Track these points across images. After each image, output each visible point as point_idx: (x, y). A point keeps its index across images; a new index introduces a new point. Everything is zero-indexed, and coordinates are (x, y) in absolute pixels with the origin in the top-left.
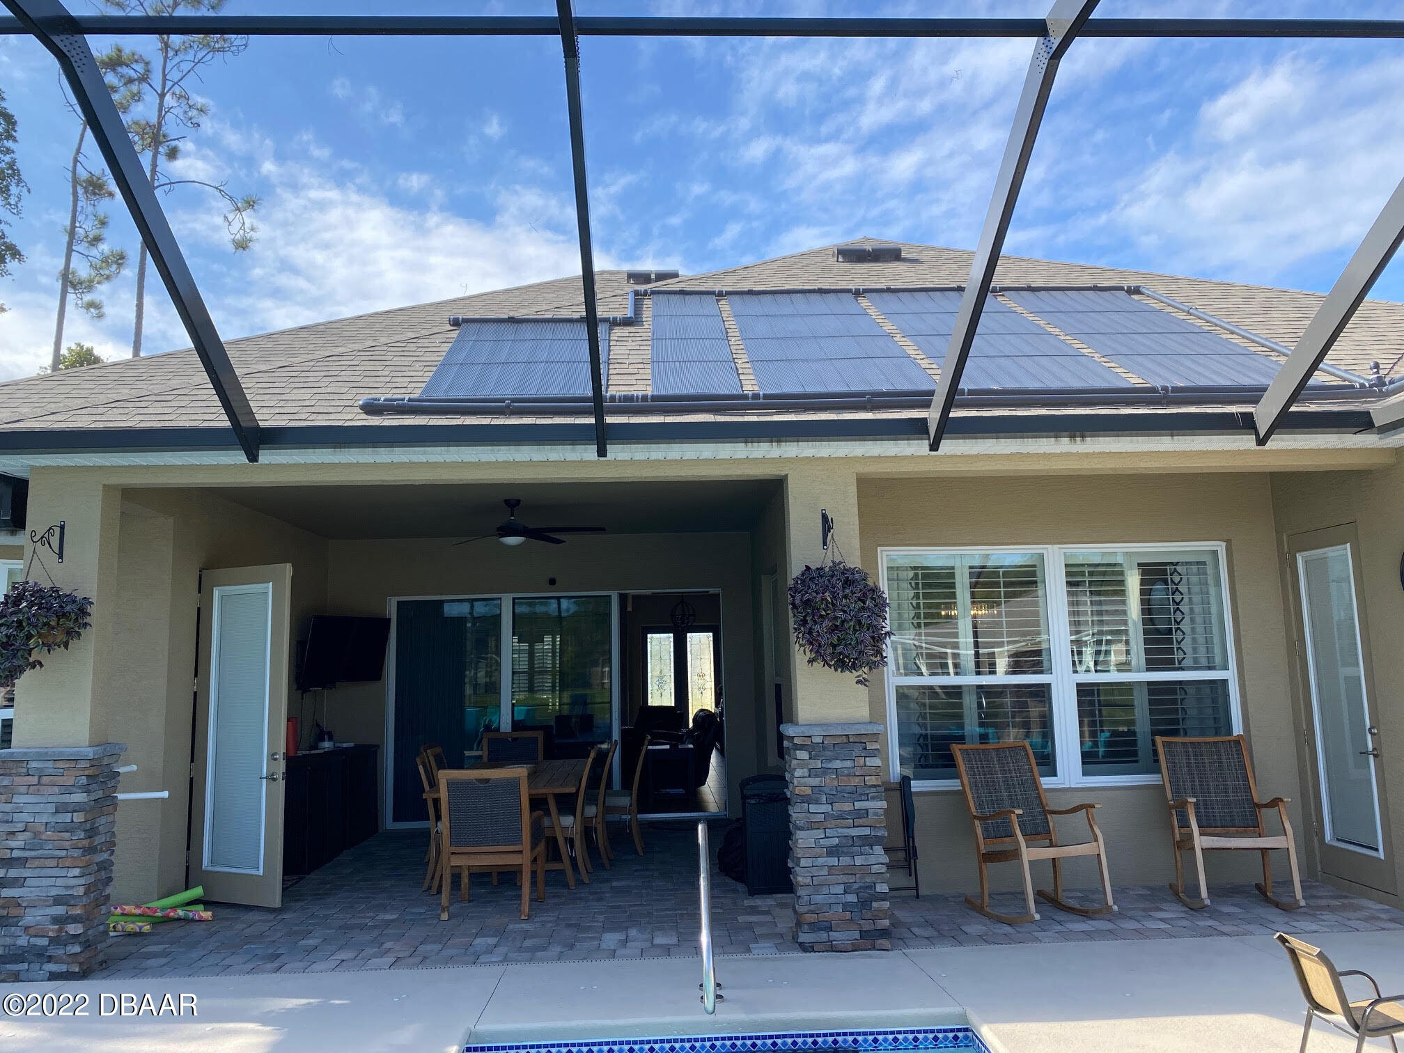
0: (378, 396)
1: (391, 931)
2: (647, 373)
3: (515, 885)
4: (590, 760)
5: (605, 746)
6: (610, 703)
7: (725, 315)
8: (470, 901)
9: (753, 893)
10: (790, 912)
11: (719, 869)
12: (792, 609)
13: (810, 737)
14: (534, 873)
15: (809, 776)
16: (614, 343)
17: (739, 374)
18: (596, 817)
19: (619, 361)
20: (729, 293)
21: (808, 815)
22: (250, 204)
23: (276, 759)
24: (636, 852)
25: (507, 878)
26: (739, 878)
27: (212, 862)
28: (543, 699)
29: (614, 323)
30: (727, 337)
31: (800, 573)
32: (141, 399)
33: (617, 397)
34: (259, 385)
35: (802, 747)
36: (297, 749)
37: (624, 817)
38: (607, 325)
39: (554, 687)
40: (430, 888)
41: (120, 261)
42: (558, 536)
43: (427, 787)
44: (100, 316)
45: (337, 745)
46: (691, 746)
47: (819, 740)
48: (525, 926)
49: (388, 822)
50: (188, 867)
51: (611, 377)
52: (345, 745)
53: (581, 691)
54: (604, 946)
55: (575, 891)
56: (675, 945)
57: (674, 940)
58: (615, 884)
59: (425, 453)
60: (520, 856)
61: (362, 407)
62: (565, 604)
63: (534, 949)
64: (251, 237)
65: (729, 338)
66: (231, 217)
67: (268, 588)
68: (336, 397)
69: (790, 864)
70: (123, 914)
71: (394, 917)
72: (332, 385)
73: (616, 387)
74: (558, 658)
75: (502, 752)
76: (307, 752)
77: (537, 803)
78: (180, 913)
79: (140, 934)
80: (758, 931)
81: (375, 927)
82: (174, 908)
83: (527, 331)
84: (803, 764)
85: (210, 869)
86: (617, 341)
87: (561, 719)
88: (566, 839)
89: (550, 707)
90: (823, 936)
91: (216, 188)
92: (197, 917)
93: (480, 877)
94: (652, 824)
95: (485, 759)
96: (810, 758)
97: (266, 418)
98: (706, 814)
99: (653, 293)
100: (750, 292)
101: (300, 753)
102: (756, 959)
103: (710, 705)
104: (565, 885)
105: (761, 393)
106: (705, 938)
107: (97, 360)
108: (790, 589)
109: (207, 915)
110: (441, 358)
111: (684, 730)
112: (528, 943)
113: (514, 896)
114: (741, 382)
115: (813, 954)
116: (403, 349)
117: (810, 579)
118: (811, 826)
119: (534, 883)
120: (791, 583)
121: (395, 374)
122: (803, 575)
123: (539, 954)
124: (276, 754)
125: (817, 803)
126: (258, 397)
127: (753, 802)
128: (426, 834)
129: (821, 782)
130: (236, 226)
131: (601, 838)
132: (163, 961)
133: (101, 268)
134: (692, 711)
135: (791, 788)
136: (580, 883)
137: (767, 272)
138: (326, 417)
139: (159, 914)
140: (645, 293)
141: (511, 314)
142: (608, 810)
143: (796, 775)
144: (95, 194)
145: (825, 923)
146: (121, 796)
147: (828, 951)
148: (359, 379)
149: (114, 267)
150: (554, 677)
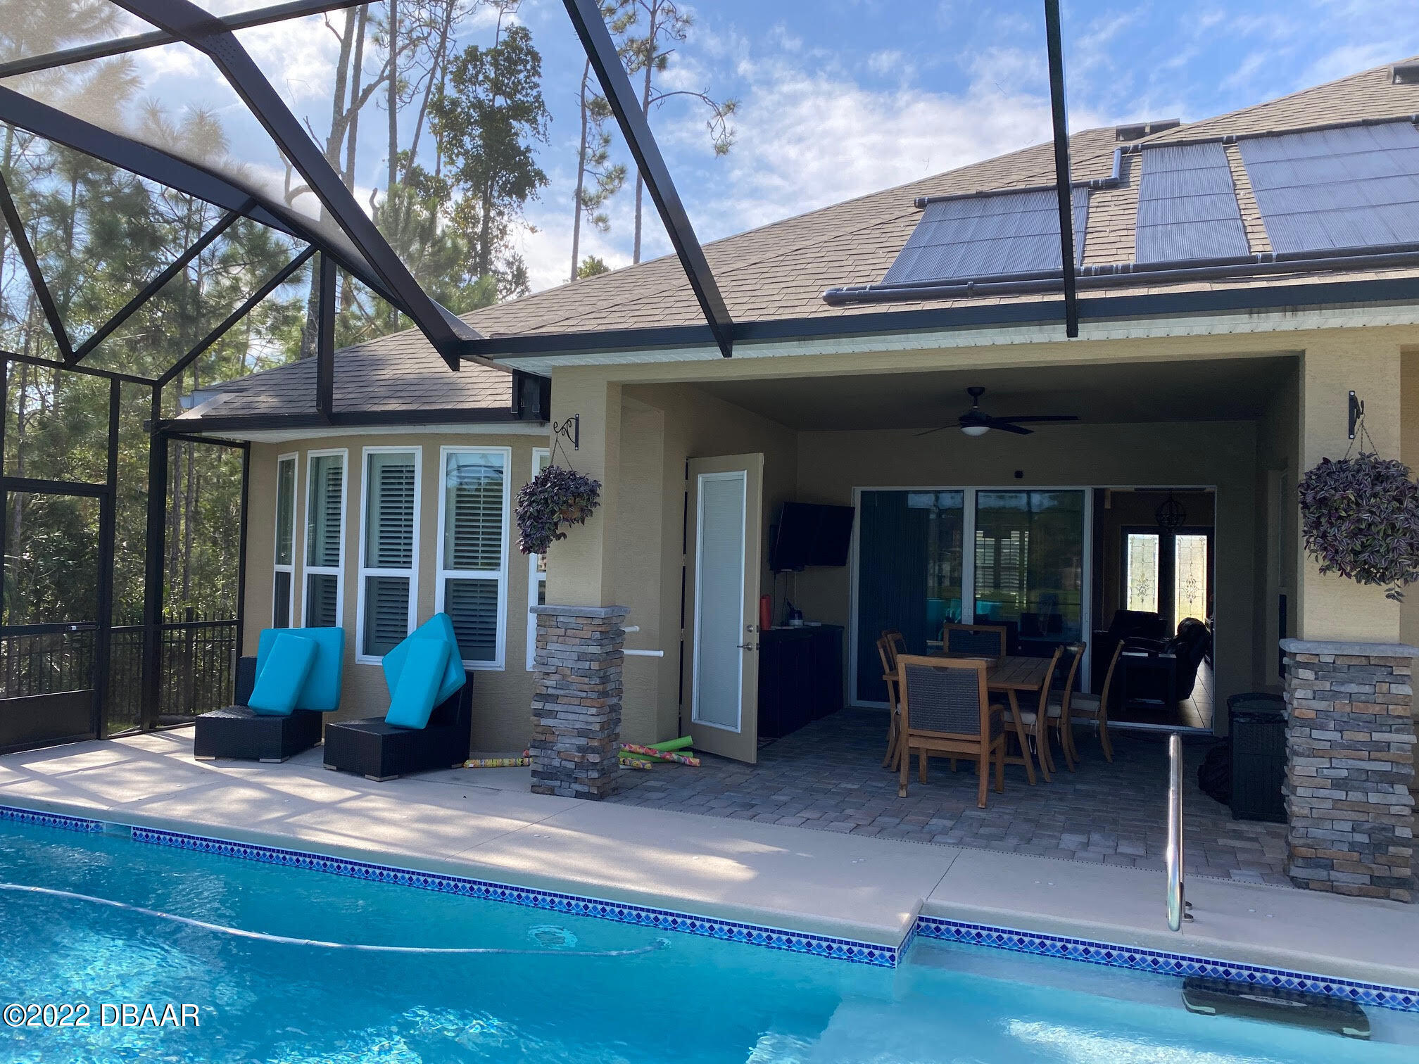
0: (841, 286)
1: (851, 800)
2: (1131, 240)
3: (974, 774)
4: (1055, 660)
5: (1073, 649)
6: (1081, 605)
7: (1233, 164)
8: (928, 783)
9: (1238, 816)
10: (1282, 843)
11: (1199, 786)
12: (1302, 508)
13: (1318, 655)
14: (992, 765)
15: (1314, 698)
16: (1094, 210)
17: (1246, 234)
18: (1060, 718)
19: (1097, 229)
20: (1240, 138)
21: (1309, 741)
22: (731, 108)
23: (751, 631)
24: (1104, 759)
25: (967, 766)
26: (1223, 799)
27: (700, 717)
28: (1010, 596)
29: (1096, 187)
30: (1235, 190)
31: (1316, 466)
32: (635, 302)
33: (1093, 269)
34: (734, 283)
35: (1306, 666)
36: (771, 623)
37: (1093, 721)
38: (1085, 191)
39: (1021, 581)
40: (889, 766)
41: (621, 176)
42: (1023, 426)
43: (887, 670)
44: (607, 229)
45: (806, 623)
46: (1174, 656)
47: (1330, 660)
48: (983, 814)
49: (853, 700)
50: (680, 719)
51: (1088, 248)
52: (813, 624)
53: (1052, 591)
54: (1062, 846)
55: (1037, 788)
56: (1141, 857)
57: (1141, 852)
58: (1078, 787)
59: (884, 341)
60: (978, 746)
61: (825, 298)
62: (1036, 499)
63: (989, 838)
64: (730, 141)
65: (1237, 192)
66: (713, 123)
67: (743, 475)
68: (802, 290)
69: (1284, 791)
70: (630, 752)
71: (855, 787)
72: (799, 278)
73: (1091, 258)
74: (1026, 555)
75: (964, 644)
76: (779, 628)
77: (996, 697)
78: (675, 756)
79: (643, 770)
80: (1241, 857)
81: (838, 794)
82: (670, 752)
83: (996, 205)
84: (1306, 684)
85: (696, 722)
86: (1097, 207)
87: (1028, 618)
88: (1027, 736)
89: (1017, 605)
90: (1322, 874)
91: (700, 96)
92: (687, 762)
93: (939, 762)
94: (1125, 732)
95: (946, 650)
96: (1316, 679)
97: (739, 313)
98: (1188, 729)
99: (1145, 147)
100: (1270, 134)
101: (774, 628)
102: (1236, 886)
103: (1200, 615)
104: (1025, 780)
105: (1274, 254)
106: (1170, 853)
107: (606, 270)
108: (1301, 485)
109: (696, 761)
110: (905, 243)
111: (1167, 639)
112: (982, 831)
113: (972, 784)
114: (1249, 243)
115: (1307, 891)
116: (867, 236)
117: (1328, 475)
118: (1313, 753)
119: (992, 774)
120: (1302, 478)
121: (860, 263)
122: (1319, 469)
123: (994, 843)
124: (751, 626)
125: (1323, 728)
126: (733, 295)
127: (1242, 720)
128: (887, 714)
129: (1329, 705)
130: (718, 131)
131: (1065, 740)
132: (662, 795)
133: (606, 184)
134: (1178, 619)
135: (1289, 710)
136: (1041, 781)
137: (1293, 107)
138: (791, 310)
139: (658, 755)
140: (1136, 149)
141: (980, 189)
142: (1074, 712)
143: (1297, 695)
144: (600, 114)
145: (1324, 861)
146: (626, 652)
147: (1327, 891)
148: (824, 270)
149: (617, 181)
150: (1021, 575)
